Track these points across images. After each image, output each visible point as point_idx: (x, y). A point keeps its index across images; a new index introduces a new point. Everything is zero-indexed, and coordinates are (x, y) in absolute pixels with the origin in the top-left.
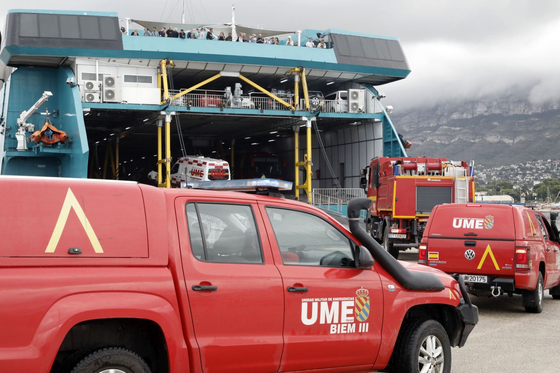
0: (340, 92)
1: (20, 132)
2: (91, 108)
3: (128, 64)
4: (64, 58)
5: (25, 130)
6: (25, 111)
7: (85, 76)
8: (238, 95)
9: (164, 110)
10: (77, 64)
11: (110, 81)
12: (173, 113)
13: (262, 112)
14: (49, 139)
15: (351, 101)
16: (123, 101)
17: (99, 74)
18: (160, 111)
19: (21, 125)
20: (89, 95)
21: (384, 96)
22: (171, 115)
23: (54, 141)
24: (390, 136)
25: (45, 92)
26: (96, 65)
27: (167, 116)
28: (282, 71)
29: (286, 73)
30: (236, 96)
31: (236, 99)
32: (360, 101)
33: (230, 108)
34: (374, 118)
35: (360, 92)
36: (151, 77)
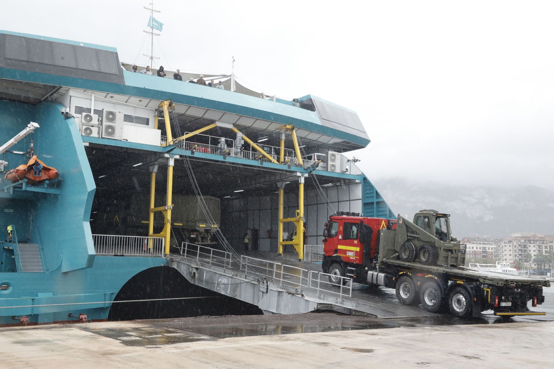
0: (316, 154)
2: (90, 143)
3: (126, 102)
4: (55, 87)
7: (79, 110)
8: (239, 144)
9: (168, 152)
10: (70, 96)
11: (112, 116)
12: (177, 157)
13: (262, 164)
14: (35, 175)
15: (330, 163)
16: (124, 139)
17: (94, 110)
18: (164, 153)
20: (86, 129)
21: (359, 160)
22: (175, 159)
24: (373, 196)
25: (31, 122)
26: (91, 100)
27: (171, 159)
28: (273, 127)
29: (275, 129)
30: (237, 145)
31: (237, 149)
32: (337, 163)
33: (232, 157)
34: (355, 180)
35: (337, 155)
36: (148, 119)
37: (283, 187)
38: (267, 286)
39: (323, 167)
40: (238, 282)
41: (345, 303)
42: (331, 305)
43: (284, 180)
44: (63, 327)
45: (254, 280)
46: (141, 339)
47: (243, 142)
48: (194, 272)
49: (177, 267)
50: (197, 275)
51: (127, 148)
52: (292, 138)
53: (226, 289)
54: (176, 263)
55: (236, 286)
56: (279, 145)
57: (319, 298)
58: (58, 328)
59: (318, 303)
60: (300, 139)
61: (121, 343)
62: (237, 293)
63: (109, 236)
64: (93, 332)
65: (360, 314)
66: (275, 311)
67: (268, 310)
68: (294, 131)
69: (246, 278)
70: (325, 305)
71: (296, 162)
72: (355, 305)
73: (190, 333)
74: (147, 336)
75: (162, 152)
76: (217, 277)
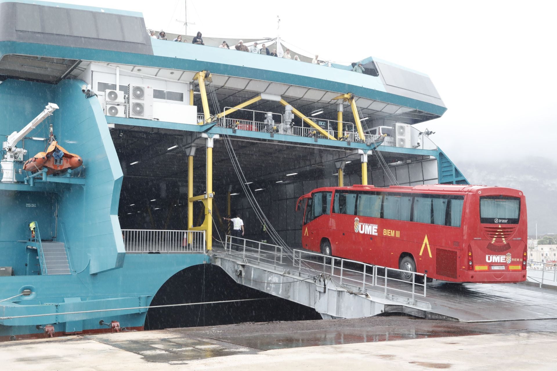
0: (381, 127)
1: (6, 158)
2: (115, 124)
3: (156, 76)
4: (75, 61)
5: (13, 157)
6: (15, 132)
7: (103, 86)
8: (289, 119)
9: (206, 131)
10: (92, 71)
11: (139, 92)
12: (217, 137)
13: (316, 141)
14: (56, 163)
15: (398, 137)
16: (155, 119)
17: (120, 86)
18: (200, 133)
19: (10, 150)
20: (111, 108)
21: (433, 132)
22: (214, 139)
23: (63, 167)
24: (452, 175)
25: (49, 103)
26: (116, 74)
27: (209, 139)
28: (328, 97)
29: (331, 100)
30: (286, 120)
31: (286, 124)
32: (407, 137)
33: (281, 134)
34: (429, 156)
35: (406, 127)
36: (182, 95)
37: (343, 168)
38: (325, 285)
39: (390, 142)
40: (291, 280)
41: (418, 304)
42: (401, 307)
43: (343, 159)
44: (81, 339)
45: (309, 277)
46: (167, 353)
47: (293, 117)
48: (240, 270)
49: (221, 265)
50: (243, 274)
51: (158, 129)
52: (351, 109)
53: (277, 290)
54: (220, 260)
55: (288, 285)
56: (337, 119)
57: (387, 298)
58: (74, 340)
59: (385, 305)
60: (361, 110)
61: (142, 358)
62: (291, 294)
63: (142, 231)
64: (114, 346)
65: (437, 317)
66: (334, 315)
67: (326, 313)
68: (354, 101)
69: (300, 276)
70: (394, 307)
71: (357, 138)
72: (430, 306)
73: (227, 345)
74: (175, 349)
75: (199, 132)
76: (266, 275)
